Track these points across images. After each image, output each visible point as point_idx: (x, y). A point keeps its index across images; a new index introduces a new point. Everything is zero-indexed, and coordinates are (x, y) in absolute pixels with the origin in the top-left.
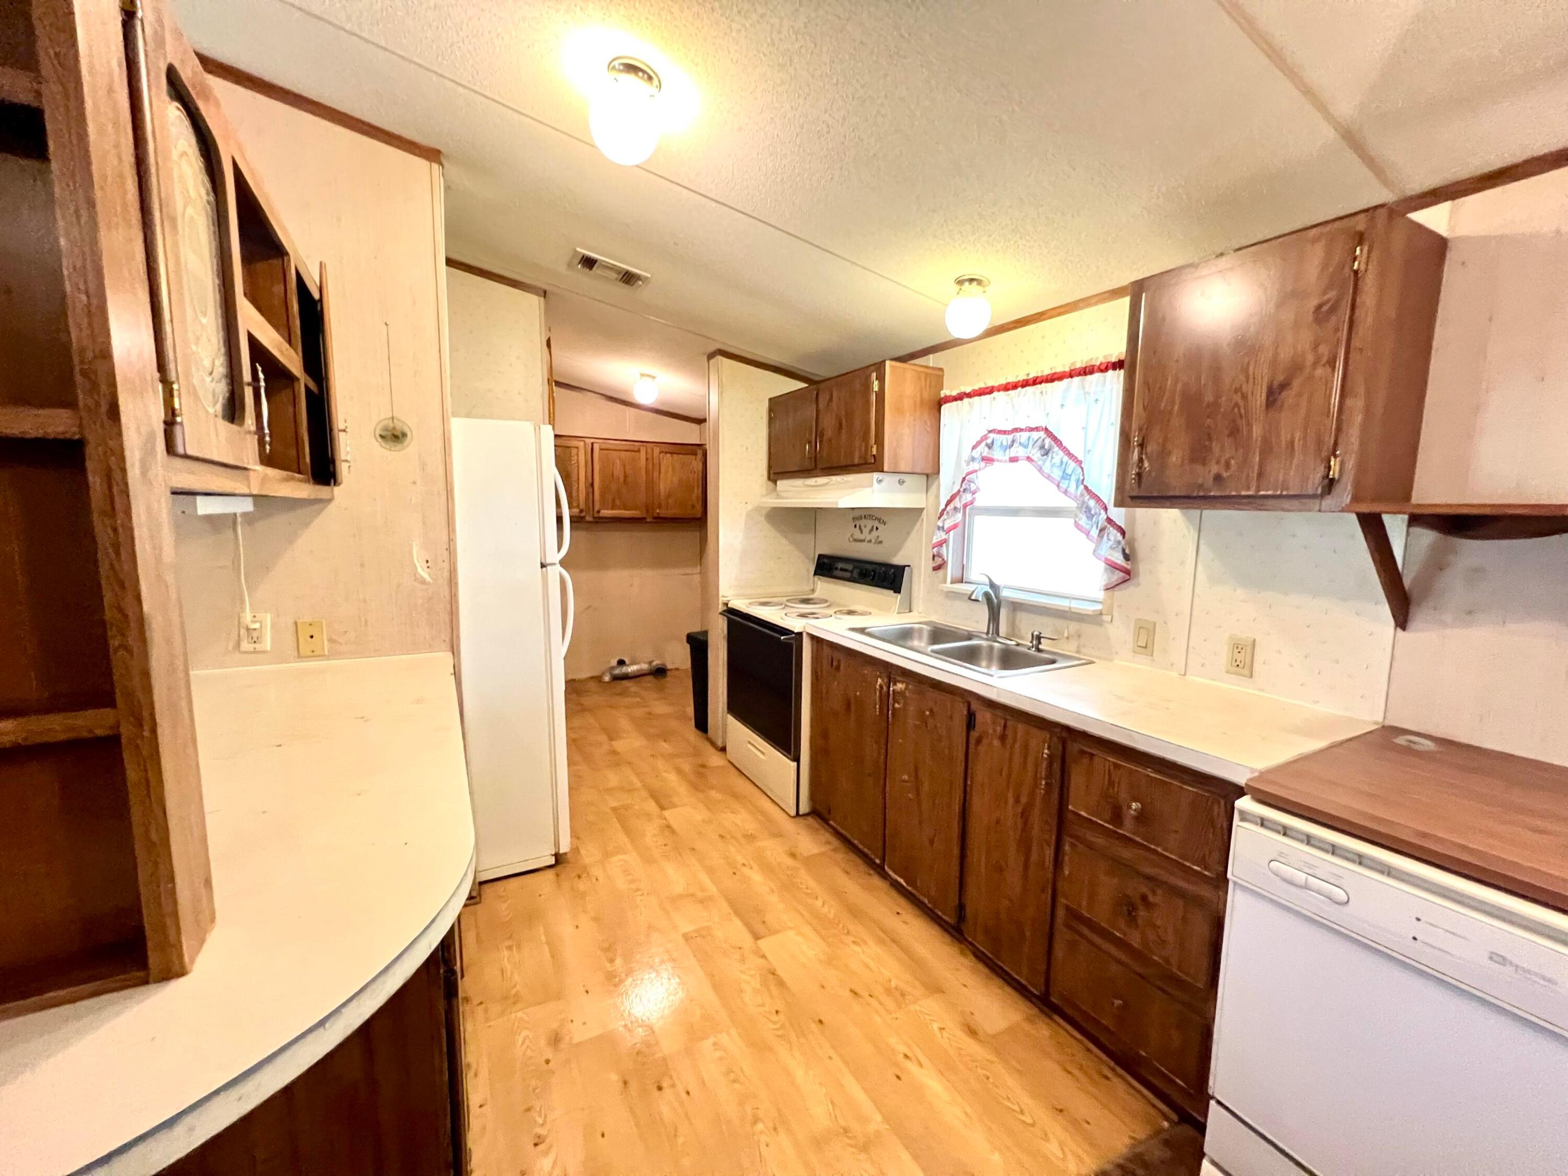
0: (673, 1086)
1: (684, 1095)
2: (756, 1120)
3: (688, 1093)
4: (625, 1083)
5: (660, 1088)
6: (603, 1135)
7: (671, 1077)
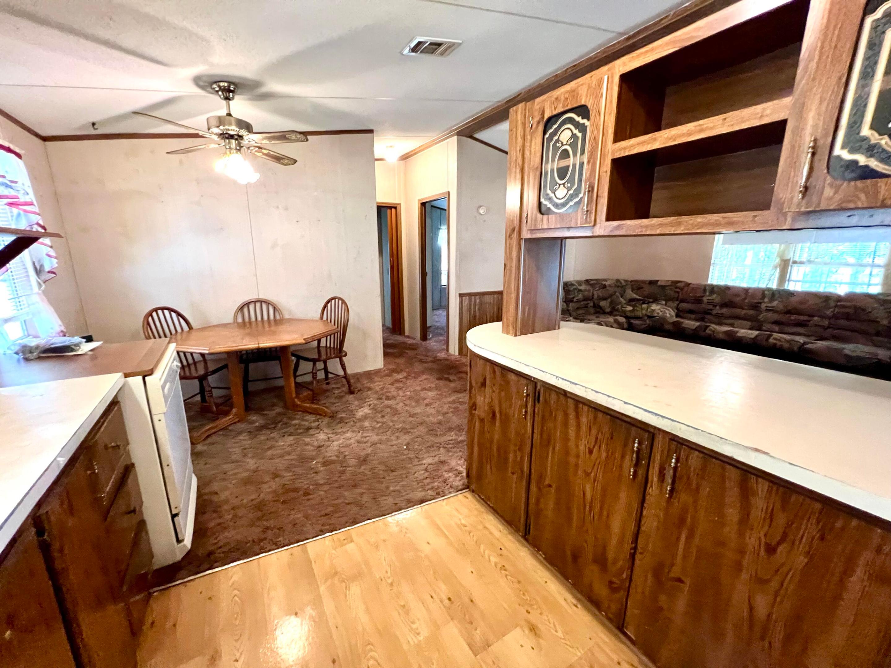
0: (442, 601)
1: (434, 595)
2: (391, 584)
3: (432, 597)
4: (472, 601)
5: (449, 599)
6: (472, 572)
7: (445, 607)
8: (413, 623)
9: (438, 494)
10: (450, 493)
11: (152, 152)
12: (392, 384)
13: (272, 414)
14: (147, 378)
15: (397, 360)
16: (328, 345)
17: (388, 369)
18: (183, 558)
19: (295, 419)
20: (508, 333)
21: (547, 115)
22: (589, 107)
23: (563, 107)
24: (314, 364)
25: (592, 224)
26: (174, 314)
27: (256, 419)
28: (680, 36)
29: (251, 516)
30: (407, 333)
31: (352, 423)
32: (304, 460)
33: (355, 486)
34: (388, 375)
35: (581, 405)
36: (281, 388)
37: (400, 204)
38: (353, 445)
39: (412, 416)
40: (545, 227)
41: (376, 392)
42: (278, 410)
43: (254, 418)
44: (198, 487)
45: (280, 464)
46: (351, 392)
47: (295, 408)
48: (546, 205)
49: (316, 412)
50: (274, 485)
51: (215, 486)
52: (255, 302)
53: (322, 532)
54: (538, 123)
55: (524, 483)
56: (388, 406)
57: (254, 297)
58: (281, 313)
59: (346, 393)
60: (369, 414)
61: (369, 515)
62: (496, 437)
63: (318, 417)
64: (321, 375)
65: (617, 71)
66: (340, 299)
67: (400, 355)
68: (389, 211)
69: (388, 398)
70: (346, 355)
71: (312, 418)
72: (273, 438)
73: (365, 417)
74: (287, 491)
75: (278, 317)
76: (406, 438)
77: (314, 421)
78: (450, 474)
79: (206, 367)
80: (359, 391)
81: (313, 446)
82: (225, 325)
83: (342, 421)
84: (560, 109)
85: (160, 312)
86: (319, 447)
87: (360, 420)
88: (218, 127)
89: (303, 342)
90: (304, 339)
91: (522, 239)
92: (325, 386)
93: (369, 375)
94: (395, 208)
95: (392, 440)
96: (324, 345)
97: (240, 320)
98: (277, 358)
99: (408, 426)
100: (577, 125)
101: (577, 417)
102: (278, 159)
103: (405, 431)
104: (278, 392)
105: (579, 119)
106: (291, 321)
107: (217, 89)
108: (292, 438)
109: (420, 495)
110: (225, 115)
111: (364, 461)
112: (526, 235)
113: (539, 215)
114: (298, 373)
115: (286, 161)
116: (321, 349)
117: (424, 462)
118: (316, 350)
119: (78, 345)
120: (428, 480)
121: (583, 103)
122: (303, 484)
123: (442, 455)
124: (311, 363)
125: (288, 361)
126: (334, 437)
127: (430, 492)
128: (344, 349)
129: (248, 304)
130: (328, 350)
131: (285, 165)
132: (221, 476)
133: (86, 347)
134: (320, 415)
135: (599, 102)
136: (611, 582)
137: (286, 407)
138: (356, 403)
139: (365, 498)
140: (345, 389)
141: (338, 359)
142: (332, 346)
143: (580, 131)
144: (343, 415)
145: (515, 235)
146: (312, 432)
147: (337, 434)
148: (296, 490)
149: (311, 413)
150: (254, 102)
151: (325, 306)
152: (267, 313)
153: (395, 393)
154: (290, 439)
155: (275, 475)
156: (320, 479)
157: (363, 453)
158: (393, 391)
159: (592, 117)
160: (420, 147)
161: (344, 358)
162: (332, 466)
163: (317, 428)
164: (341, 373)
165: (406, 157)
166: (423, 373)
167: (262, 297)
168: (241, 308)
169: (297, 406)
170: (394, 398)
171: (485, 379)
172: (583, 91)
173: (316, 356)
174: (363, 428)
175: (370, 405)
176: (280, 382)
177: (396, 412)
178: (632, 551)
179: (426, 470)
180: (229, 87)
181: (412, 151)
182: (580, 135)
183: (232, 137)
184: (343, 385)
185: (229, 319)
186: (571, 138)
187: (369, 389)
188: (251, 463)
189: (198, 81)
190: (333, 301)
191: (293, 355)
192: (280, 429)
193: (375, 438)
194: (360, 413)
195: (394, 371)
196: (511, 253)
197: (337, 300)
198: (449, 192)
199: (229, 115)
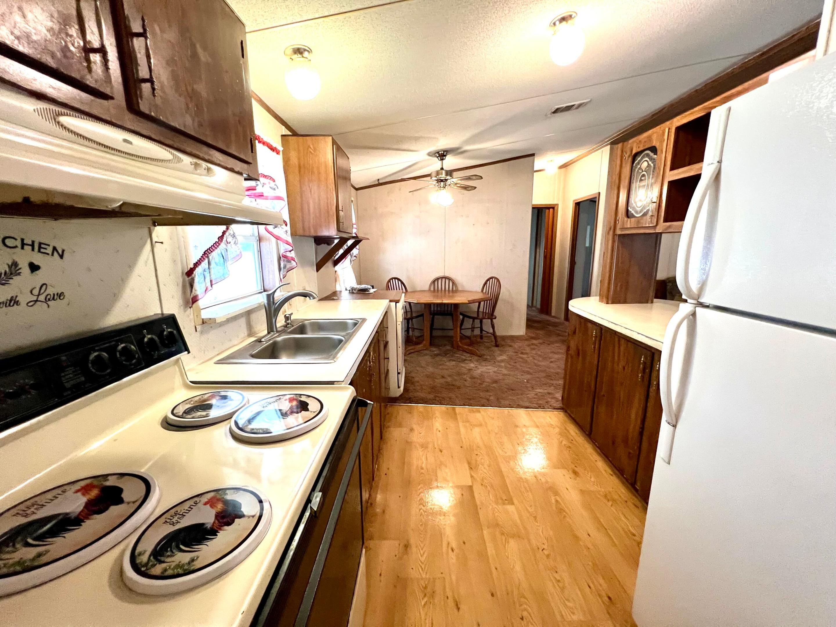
8: (504, 449)
9: (540, 407)
10: (549, 408)
11: (400, 189)
12: (529, 346)
13: (444, 349)
14: (397, 304)
15: (538, 332)
16: (485, 311)
17: (528, 336)
18: (399, 396)
19: (457, 354)
20: (602, 302)
21: (634, 152)
22: (657, 147)
23: (644, 146)
24: (473, 321)
25: (655, 224)
26: (400, 282)
27: (435, 350)
28: (707, 105)
29: (430, 390)
30: (553, 314)
31: (493, 362)
32: (459, 374)
33: (487, 391)
34: (526, 340)
35: (621, 339)
36: (452, 337)
37: (557, 205)
38: (491, 373)
39: (536, 365)
40: (629, 226)
41: (515, 349)
42: (448, 348)
43: (434, 349)
44: (406, 373)
45: (445, 373)
46: (497, 346)
47: (458, 348)
48: (631, 211)
49: (472, 353)
50: (442, 381)
51: (413, 375)
52: (442, 278)
53: (464, 405)
54: (629, 157)
55: (591, 397)
56: (522, 358)
57: (442, 275)
58: (456, 286)
59: (493, 346)
60: (506, 359)
61: (492, 405)
62: (579, 368)
63: (472, 355)
64: (477, 332)
65: (674, 125)
66: (496, 278)
67: (542, 329)
68: (547, 210)
69: (522, 353)
70: (495, 318)
71: (469, 355)
72: (444, 361)
73: (502, 361)
74: (449, 385)
75: (454, 289)
76: (529, 376)
77: (469, 357)
78: (553, 400)
79: (412, 314)
80: (502, 346)
81: (466, 369)
82: (424, 291)
83: (486, 360)
84: (641, 149)
85: (394, 280)
86: (470, 370)
87: (498, 362)
88: (436, 177)
89: (468, 302)
90: (468, 301)
91: (616, 235)
92: (479, 340)
93: (513, 338)
94: (553, 208)
95: (518, 376)
96: (482, 311)
97: (432, 289)
98: (451, 314)
99: (531, 371)
100: (651, 159)
101: (619, 347)
102: (466, 188)
103: (529, 373)
104: (450, 339)
105: (652, 154)
106: (463, 291)
107: (438, 156)
108: (454, 362)
109: (527, 404)
110: (440, 169)
111: (496, 382)
112: (619, 232)
113: (626, 219)
114: (463, 328)
115: (470, 188)
116: (479, 313)
117: (536, 391)
118: (476, 313)
119: (370, 289)
120: (536, 400)
121: (654, 145)
122: (457, 383)
123: (551, 390)
124: (471, 320)
125: (458, 317)
126: (479, 367)
127: (535, 405)
128: (495, 314)
129: (438, 279)
130: (484, 314)
131: (469, 191)
132: (416, 371)
133: (372, 291)
134: (474, 354)
135: (662, 146)
136: (630, 453)
137: (452, 346)
138: (499, 352)
139: (492, 398)
140: (493, 344)
141: (490, 320)
142: (487, 312)
143: (652, 163)
144: (488, 357)
145: (611, 233)
146: (466, 362)
147: (482, 366)
148: (453, 385)
149: (467, 353)
150: (456, 156)
151: (486, 283)
152: (449, 285)
153: (528, 351)
154: (454, 363)
155: (443, 377)
156: (467, 384)
157: (496, 378)
158: (528, 350)
159: (658, 153)
160: (578, 157)
161: (494, 320)
162: (476, 380)
163: (470, 360)
164: (491, 331)
165: (565, 166)
166: (557, 342)
167: (447, 275)
168: (434, 282)
169: (460, 347)
170: (527, 354)
171: (576, 329)
172: (654, 137)
173: (476, 316)
174: (500, 366)
175: (508, 355)
176: (451, 333)
177: (526, 362)
178: (641, 430)
179: (536, 394)
180: (444, 153)
181: (571, 160)
182: (652, 165)
183: (442, 181)
184: (492, 341)
185: (427, 288)
186: (647, 167)
187: (511, 346)
188: (431, 369)
189: (429, 154)
190: (491, 280)
191: (461, 314)
192: (448, 357)
193: (505, 371)
194: (499, 358)
195: (533, 338)
196: (608, 245)
197: (494, 279)
198: (599, 193)
199: (442, 169)
